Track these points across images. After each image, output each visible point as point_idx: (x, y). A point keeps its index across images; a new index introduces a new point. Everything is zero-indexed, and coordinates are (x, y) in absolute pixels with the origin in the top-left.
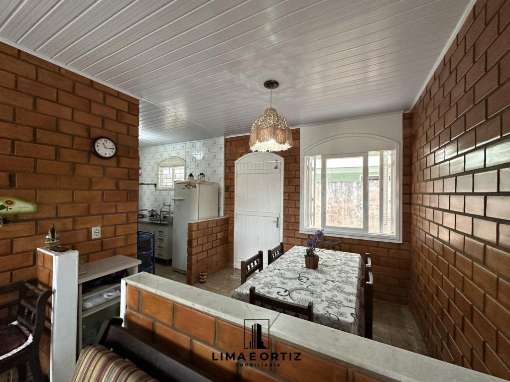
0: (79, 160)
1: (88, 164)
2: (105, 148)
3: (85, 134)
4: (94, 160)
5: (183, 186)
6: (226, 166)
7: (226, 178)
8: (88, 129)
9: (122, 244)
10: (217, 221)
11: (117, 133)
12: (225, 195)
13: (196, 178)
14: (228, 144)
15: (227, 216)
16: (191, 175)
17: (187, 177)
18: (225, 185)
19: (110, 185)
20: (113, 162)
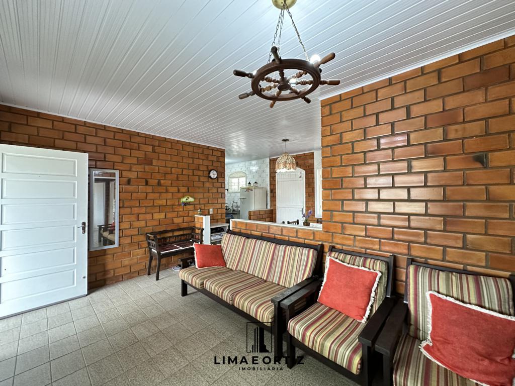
0: (205, 181)
1: (208, 182)
2: (213, 175)
3: (206, 169)
4: (210, 180)
5: (245, 190)
6: (270, 177)
7: (271, 185)
8: (208, 167)
9: (220, 217)
10: (265, 211)
11: (217, 167)
12: (271, 195)
13: (252, 185)
14: (272, 162)
15: (272, 209)
16: (249, 183)
17: (247, 184)
18: (270, 189)
19: (215, 191)
20: (216, 181)
